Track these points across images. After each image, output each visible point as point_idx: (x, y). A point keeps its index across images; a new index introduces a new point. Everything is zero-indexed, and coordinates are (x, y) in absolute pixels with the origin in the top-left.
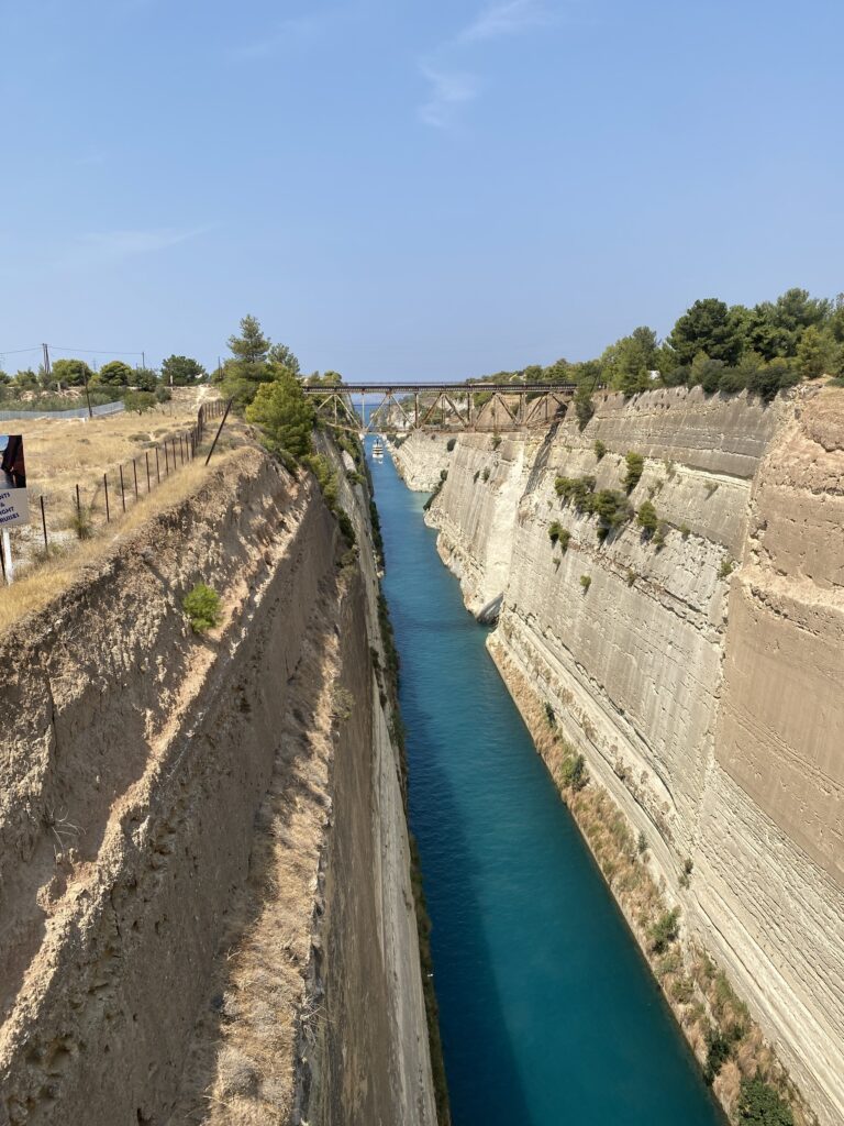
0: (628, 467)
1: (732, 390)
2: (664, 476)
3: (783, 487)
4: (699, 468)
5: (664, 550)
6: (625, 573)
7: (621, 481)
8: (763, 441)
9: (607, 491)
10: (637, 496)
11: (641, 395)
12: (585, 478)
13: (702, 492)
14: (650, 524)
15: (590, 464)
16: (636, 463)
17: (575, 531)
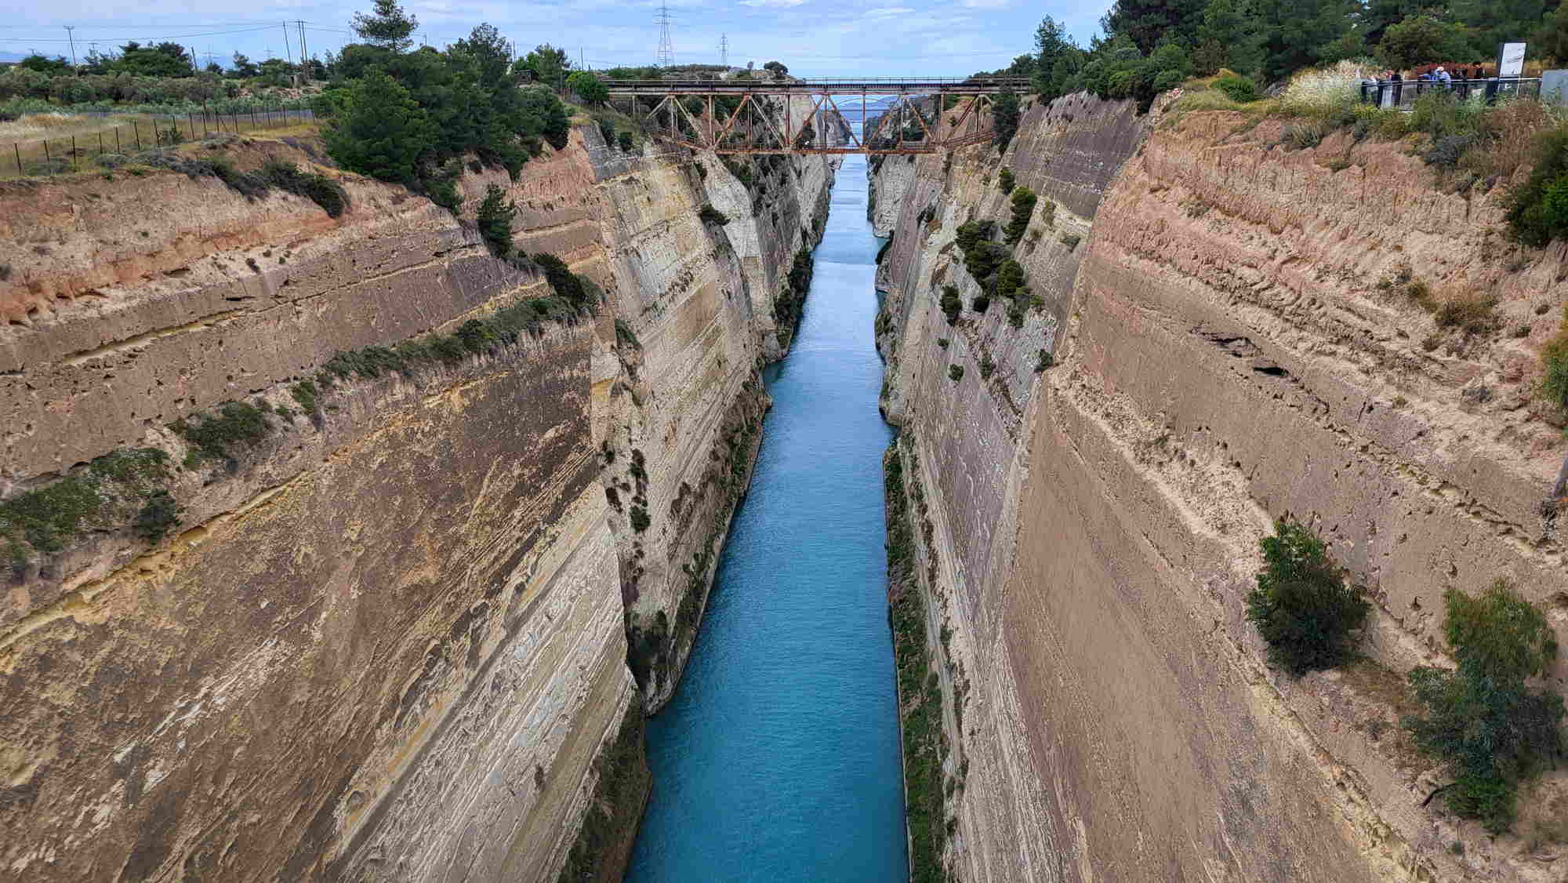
0: (1013, 210)
1: (1121, 97)
2: (1039, 223)
3: (1106, 244)
4: (1074, 210)
5: (1020, 332)
7: (1004, 229)
9: (995, 244)
10: (1019, 254)
11: (1056, 102)
12: (982, 223)
13: (1065, 248)
14: (1010, 293)
15: (998, 203)
16: (1025, 204)
17: (966, 300)
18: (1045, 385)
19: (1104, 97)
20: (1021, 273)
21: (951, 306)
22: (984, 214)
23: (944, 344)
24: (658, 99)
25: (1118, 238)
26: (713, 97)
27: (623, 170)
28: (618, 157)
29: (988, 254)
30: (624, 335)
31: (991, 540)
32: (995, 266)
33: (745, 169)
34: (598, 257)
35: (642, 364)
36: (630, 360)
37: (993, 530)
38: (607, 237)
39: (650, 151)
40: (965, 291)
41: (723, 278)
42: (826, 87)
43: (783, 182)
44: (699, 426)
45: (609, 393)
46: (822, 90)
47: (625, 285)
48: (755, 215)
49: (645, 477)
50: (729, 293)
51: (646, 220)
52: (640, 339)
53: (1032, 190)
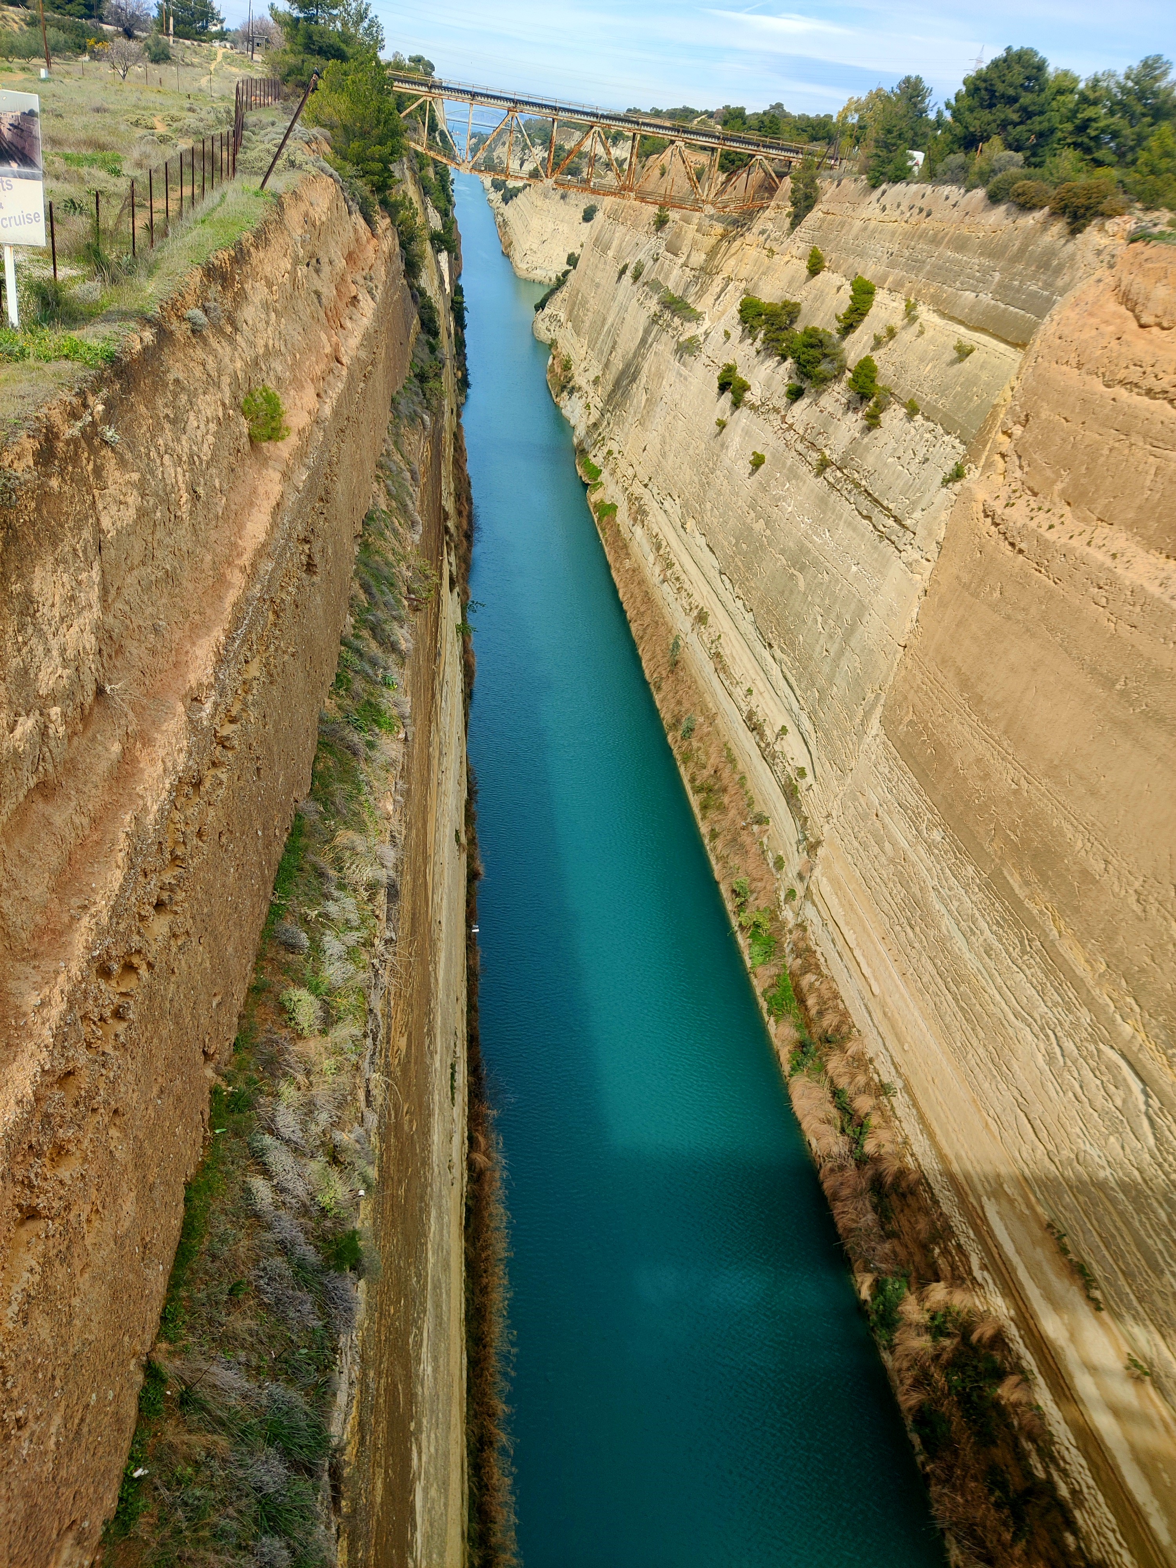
0: (852, 298)
1: (1026, 206)
2: (898, 321)
3: (1065, 368)
4: (952, 318)
5: (876, 432)
6: (815, 455)
7: (837, 317)
8: (1053, 294)
9: (815, 330)
10: (855, 346)
11: (892, 188)
12: (776, 302)
13: (948, 356)
14: (864, 390)
15: (797, 283)
16: (865, 294)
17: (758, 381)
18: (965, 498)
22: (771, 291)
23: (722, 425)
40: (750, 372)
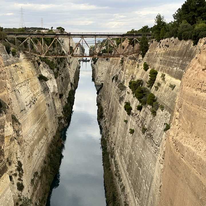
0: (150, 76)
2: (161, 80)
3: (188, 87)
5: (155, 117)
7: (147, 83)
10: (153, 90)
11: (162, 41)
12: (138, 81)
13: (170, 89)
14: (151, 104)
15: (143, 74)
16: (154, 74)
17: (134, 106)
18: (168, 135)
19: (180, 39)
20: (154, 97)
21: (128, 108)
22: (138, 77)
23: (126, 121)
24: (25, 39)
25: (192, 86)
26: (43, 38)
27: (13, 63)
28: (11, 58)
29: (142, 91)
30: (14, 120)
31: (149, 191)
32: (144, 95)
33: (52, 62)
34: (5, 92)
35: (21, 130)
36: (17, 129)
37: (150, 187)
38: (9, 85)
39: (22, 56)
40: (133, 103)
41: (47, 99)
42: (83, 35)
43: (65, 67)
44: (40, 151)
45: (9, 140)
46: (81, 36)
47: (14, 103)
48: (56, 78)
49: (22, 171)
50: (49, 105)
51: (21, 80)
52: (20, 121)
53: (155, 69)
